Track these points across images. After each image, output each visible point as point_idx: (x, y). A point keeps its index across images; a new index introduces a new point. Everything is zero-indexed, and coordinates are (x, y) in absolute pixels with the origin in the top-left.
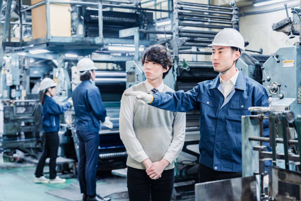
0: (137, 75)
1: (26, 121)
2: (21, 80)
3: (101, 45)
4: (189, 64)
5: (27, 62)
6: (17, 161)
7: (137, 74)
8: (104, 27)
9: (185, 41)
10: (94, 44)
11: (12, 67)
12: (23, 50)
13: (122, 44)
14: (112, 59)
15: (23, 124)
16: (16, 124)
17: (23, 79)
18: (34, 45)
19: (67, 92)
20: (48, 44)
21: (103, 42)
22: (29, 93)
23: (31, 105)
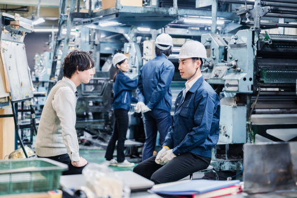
0: (213, 49)
1: (94, 101)
3: (175, 17)
4: (271, 37)
5: (98, 37)
6: (84, 143)
9: (267, 11)
10: (167, 16)
11: (81, 41)
12: (92, 21)
13: (200, 16)
14: (188, 33)
15: (91, 104)
16: (84, 103)
18: (103, 16)
19: (137, 69)
20: (117, 15)
21: (177, 13)
22: (99, 71)
23: (100, 84)
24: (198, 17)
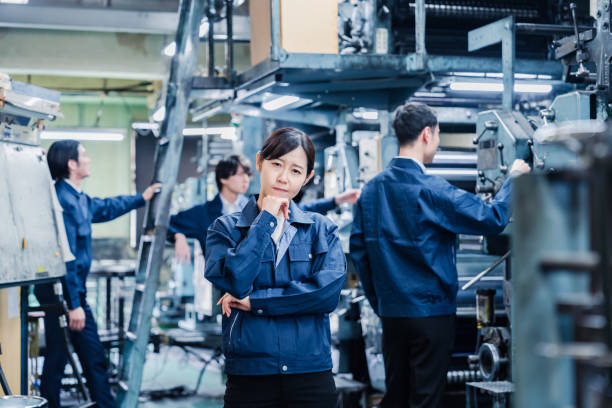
0: (501, 148)
7: (500, 145)
12: (235, 96)
13: (486, 72)
14: (469, 117)
20: (279, 75)
21: (427, 67)
24: (482, 74)
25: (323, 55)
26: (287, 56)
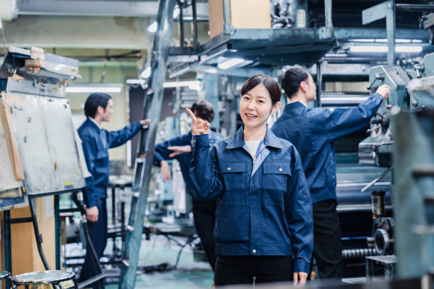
2: (222, 119)
5: (231, 88)
8: (334, 12)
12: (199, 59)
13: (375, 38)
14: (364, 70)
17: (225, 118)
21: (333, 36)
24: (373, 40)
25: (260, 30)
26: (235, 31)
